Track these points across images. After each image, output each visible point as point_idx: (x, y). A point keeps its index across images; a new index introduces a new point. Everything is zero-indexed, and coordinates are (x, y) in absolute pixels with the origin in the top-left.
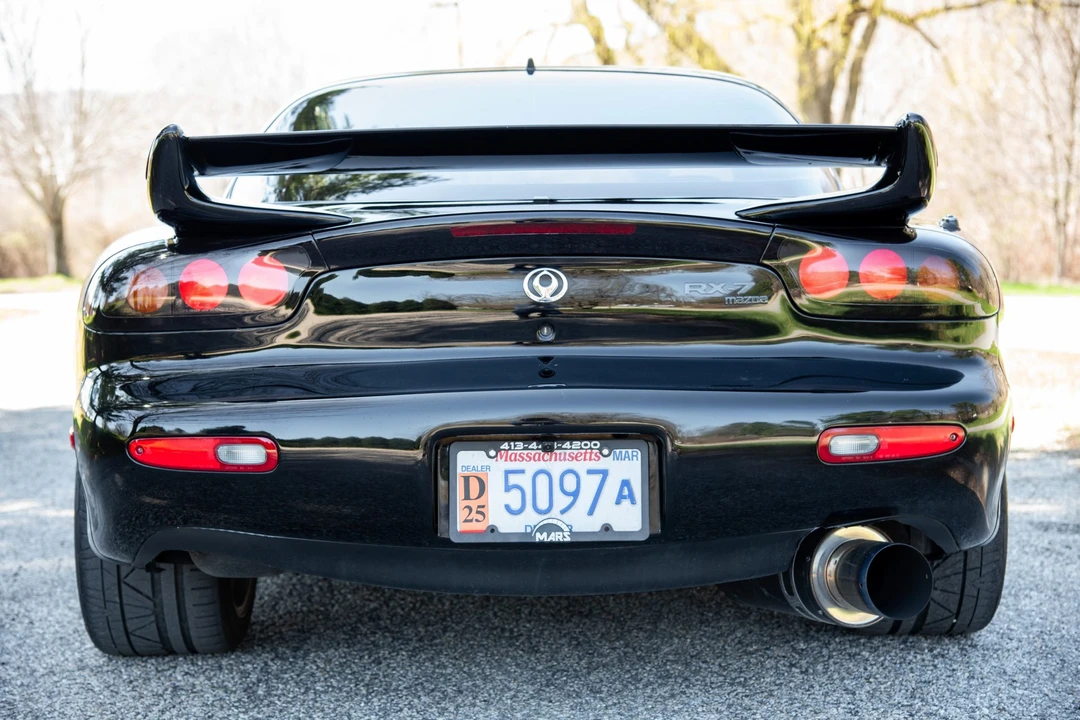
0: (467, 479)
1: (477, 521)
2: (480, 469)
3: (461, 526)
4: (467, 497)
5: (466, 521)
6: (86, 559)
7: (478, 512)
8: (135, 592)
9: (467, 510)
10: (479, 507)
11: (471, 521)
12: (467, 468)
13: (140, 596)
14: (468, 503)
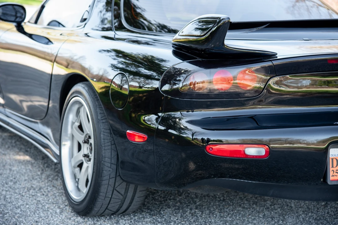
0: (332, 159)
1: (336, 176)
2: (337, 155)
3: (331, 178)
4: (333, 167)
5: (332, 176)
6: (103, 181)
7: (336, 172)
8: (118, 193)
9: (333, 172)
10: (336, 170)
11: (334, 176)
12: (333, 155)
13: (119, 195)
14: (333, 169)
